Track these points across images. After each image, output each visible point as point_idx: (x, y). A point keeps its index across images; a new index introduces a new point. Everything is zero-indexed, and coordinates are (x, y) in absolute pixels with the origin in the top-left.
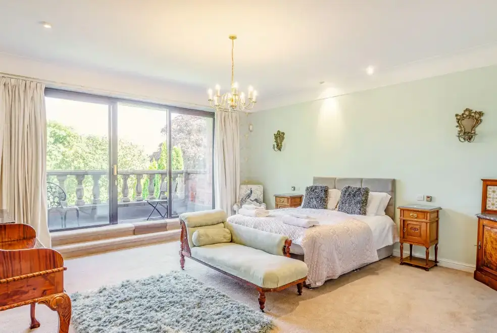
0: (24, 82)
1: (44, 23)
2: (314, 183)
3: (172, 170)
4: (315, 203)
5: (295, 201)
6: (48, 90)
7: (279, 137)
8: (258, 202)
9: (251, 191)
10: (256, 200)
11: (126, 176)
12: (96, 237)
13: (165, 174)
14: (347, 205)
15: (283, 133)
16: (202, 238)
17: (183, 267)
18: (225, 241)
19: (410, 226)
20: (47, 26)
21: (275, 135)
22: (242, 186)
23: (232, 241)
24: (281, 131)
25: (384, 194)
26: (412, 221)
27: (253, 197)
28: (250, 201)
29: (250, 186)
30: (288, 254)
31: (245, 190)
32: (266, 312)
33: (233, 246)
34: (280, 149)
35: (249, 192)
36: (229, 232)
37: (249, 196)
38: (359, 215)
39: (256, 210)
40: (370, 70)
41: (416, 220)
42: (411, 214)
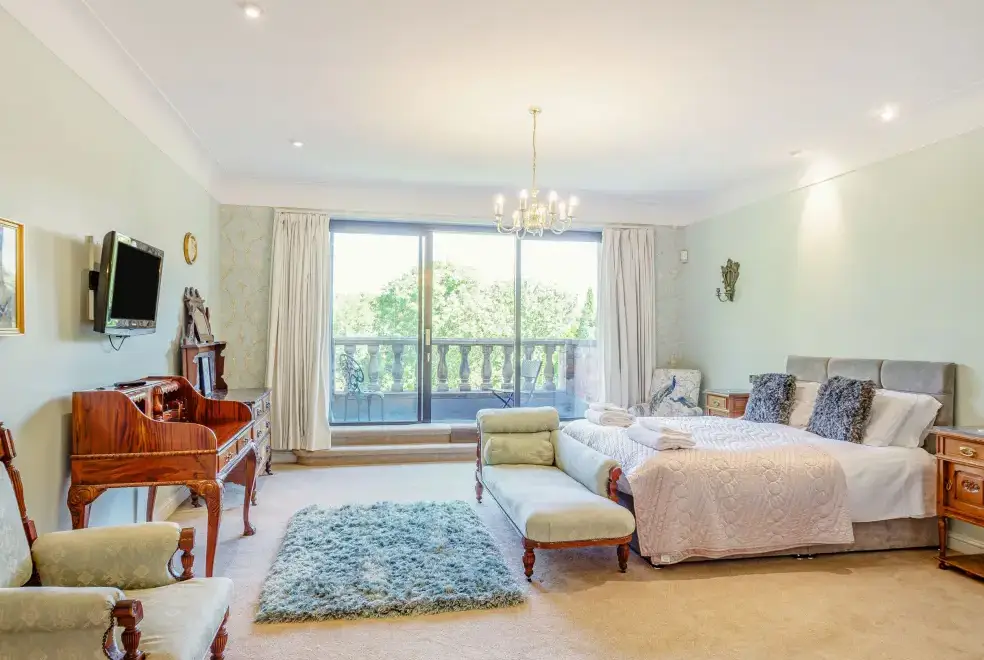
0: (305, 217)
1: (292, 141)
2: (788, 367)
3: (522, 338)
4: (763, 410)
5: (737, 405)
6: (336, 224)
7: (731, 272)
8: (685, 404)
9: (674, 382)
10: (682, 400)
11: (444, 347)
12: (395, 439)
13: (511, 346)
14: (823, 418)
15: (737, 265)
16: (497, 452)
17: (479, 498)
18: (541, 461)
19: (961, 477)
20: (298, 144)
21: (722, 267)
22: (657, 372)
23: (554, 464)
24: (734, 260)
25: (924, 398)
26: (964, 464)
27: (677, 393)
28: (671, 402)
29: (673, 372)
30: (613, 494)
31: (662, 380)
32: (534, 584)
33: (554, 473)
34: (731, 298)
35: (670, 383)
36: (551, 447)
37: (669, 390)
38: (843, 442)
39: (605, 412)
40: (888, 114)
41: (972, 462)
42: (961, 448)
